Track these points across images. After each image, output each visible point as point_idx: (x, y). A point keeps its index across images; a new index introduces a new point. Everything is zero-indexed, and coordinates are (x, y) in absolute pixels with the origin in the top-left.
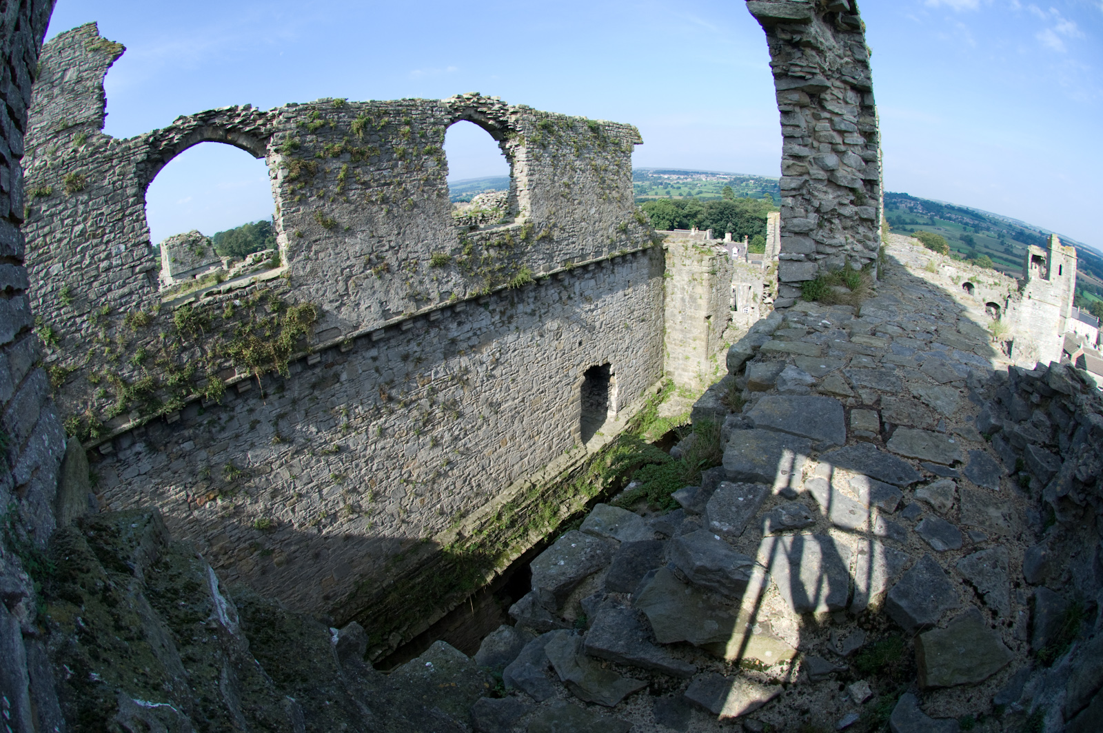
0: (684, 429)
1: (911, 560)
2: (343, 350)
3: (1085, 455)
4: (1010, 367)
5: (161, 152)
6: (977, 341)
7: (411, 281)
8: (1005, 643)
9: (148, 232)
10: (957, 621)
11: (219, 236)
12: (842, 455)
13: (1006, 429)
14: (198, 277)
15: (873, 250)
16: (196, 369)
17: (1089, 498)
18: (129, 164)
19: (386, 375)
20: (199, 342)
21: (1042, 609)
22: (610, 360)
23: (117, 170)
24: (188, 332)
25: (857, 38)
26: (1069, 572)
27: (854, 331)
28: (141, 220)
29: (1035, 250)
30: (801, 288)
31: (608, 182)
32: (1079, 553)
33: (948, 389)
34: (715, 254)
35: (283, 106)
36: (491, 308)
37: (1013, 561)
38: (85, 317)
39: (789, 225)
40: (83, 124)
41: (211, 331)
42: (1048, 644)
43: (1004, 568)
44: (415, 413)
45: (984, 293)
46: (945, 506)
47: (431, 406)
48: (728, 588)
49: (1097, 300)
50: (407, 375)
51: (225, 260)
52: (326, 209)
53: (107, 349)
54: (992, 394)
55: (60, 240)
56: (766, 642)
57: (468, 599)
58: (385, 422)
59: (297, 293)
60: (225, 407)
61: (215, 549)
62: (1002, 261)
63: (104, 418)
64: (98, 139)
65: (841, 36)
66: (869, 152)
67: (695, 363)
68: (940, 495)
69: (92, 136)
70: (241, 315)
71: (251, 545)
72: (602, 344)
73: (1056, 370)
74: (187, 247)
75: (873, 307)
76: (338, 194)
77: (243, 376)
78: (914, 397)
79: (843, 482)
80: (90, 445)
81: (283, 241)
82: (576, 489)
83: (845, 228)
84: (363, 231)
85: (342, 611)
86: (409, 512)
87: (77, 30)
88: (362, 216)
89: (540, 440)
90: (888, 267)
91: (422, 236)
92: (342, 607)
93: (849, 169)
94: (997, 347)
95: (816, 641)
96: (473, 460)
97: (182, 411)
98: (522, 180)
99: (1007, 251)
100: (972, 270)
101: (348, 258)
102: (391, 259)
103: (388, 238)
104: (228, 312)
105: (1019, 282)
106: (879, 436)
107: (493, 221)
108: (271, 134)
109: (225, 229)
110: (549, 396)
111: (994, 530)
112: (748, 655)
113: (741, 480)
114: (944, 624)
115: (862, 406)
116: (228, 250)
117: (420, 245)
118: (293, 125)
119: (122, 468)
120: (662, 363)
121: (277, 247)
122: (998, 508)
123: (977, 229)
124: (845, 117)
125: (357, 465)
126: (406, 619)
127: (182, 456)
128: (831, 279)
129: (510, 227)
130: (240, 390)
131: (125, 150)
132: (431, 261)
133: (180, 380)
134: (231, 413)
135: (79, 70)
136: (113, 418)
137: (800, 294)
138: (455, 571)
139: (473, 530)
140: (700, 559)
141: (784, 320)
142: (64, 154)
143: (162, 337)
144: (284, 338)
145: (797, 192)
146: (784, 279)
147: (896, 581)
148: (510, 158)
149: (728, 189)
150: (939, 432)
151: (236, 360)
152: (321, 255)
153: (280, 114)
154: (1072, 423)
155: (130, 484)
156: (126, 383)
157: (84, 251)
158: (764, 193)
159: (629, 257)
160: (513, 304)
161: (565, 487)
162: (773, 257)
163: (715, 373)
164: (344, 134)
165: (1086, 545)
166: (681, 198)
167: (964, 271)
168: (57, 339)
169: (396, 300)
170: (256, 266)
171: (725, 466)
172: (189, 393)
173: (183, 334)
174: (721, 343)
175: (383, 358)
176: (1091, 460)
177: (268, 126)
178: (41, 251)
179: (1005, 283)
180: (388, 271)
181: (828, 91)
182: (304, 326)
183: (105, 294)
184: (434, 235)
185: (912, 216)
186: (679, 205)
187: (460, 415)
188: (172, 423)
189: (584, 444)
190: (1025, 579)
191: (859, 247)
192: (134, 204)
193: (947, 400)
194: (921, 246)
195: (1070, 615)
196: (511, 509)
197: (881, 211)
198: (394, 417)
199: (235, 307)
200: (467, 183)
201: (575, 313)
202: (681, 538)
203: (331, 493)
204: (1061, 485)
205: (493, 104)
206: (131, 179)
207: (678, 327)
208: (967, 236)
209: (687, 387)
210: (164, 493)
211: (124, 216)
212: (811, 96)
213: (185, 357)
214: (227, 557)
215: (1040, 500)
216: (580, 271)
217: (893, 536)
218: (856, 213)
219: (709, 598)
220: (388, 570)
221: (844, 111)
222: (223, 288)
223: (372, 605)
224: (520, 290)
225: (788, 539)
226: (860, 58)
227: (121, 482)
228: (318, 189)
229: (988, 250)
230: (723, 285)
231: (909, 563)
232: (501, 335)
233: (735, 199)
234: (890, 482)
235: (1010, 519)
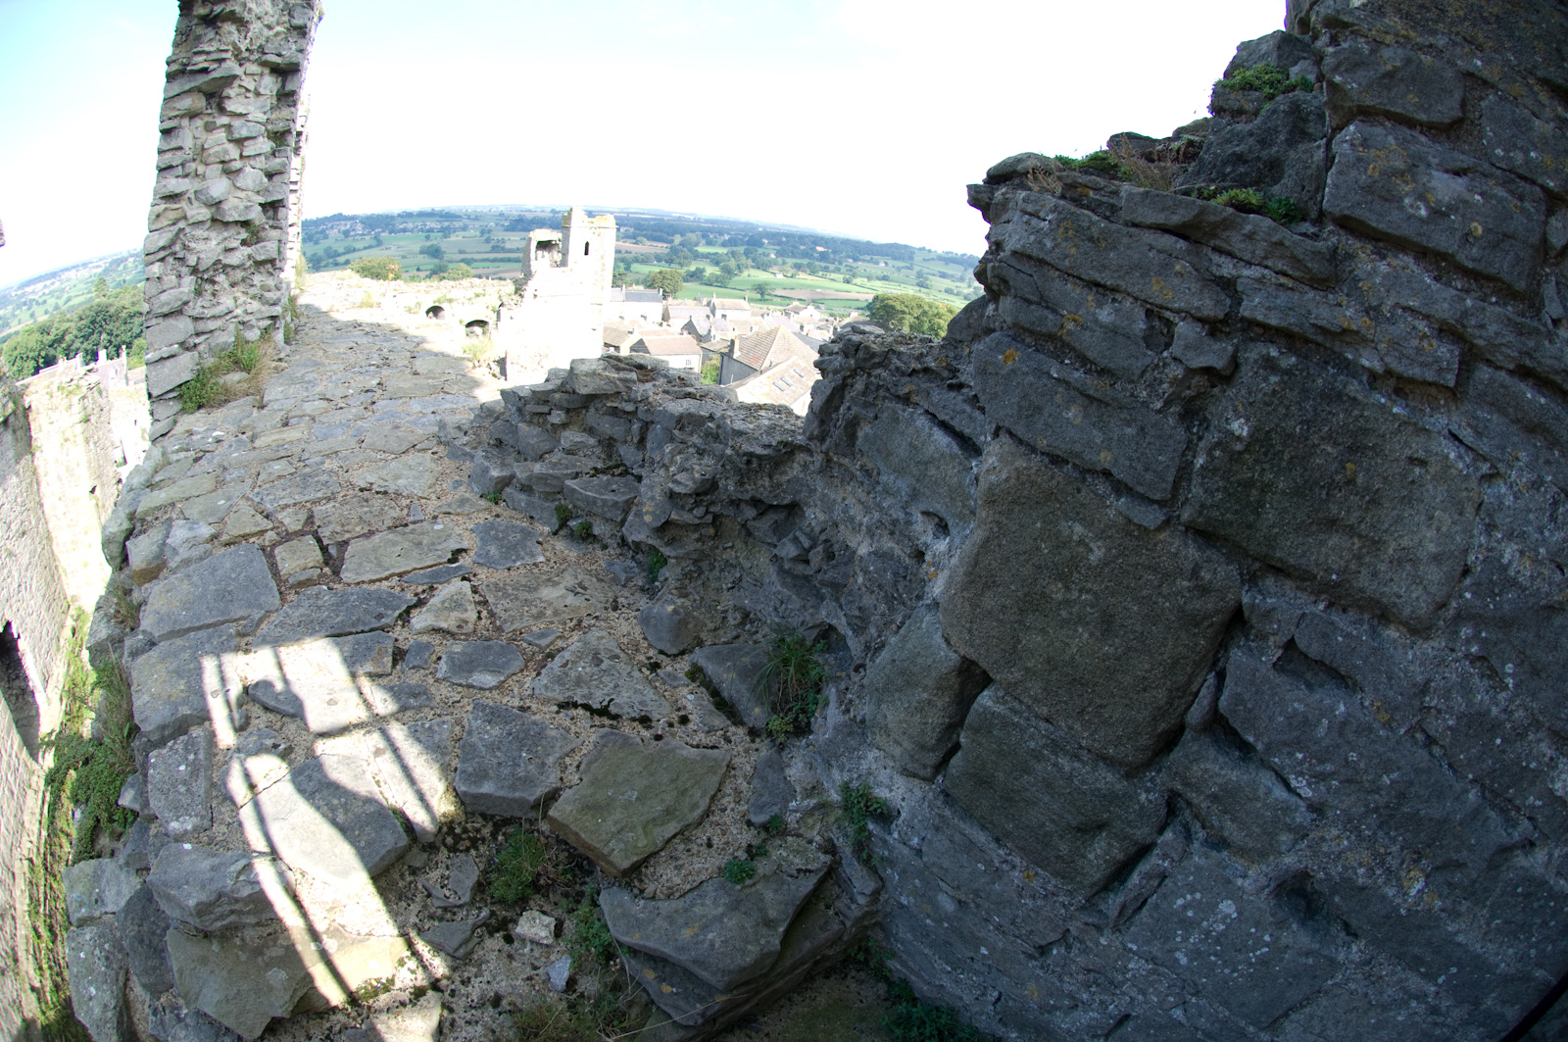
1: (458, 723)
3: (678, 458)
4: (504, 393)
6: (449, 376)
8: (697, 746)
10: (590, 763)
12: (282, 625)
13: (520, 475)
15: (276, 304)
17: (714, 508)
21: (727, 677)
22: (8, 616)
27: (258, 430)
30: (180, 397)
32: (740, 578)
33: (412, 458)
34: (85, 390)
37: (625, 640)
39: (155, 308)
42: (776, 707)
45: (459, 313)
54: (484, 437)
56: (358, 953)
62: (487, 265)
66: (278, 160)
68: (452, 609)
73: (584, 368)
75: (281, 385)
78: (362, 490)
79: (299, 663)
83: (233, 285)
90: (303, 320)
93: (244, 194)
94: (480, 373)
100: (438, 288)
105: (516, 282)
106: (326, 570)
111: (566, 616)
112: (354, 981)
115: (288, 537)
120: (63, 587)
122: (556, 584)
124: (251, 117)
128: (217, 368)
137: (180, 407)
141: (164, 454)
145: (167, 252)
146: (155, 393)
147: (455, 763)
149: (101, 282)
150: (415, 523)
154: (636, 427)
166: (46, 317)
167: (427, 293)
171: (142, 728)
176: (694, 460)
181: (236, 82)
185: (348, 242)
186: (44, 330)
190: (662, 652)
191: (255, 305)
194: (357, 279)
204: (650, 511)
208: (432, 247)
212: (209, 96)
215: (623, 544)
217: (410, 702)
218: (250, 257)
221: (252, 108)
229: (463, 257)
230: (101, 434)
231: (458, 729)
233: (109, 295)
234: (367, 628)
235: (585, 589)
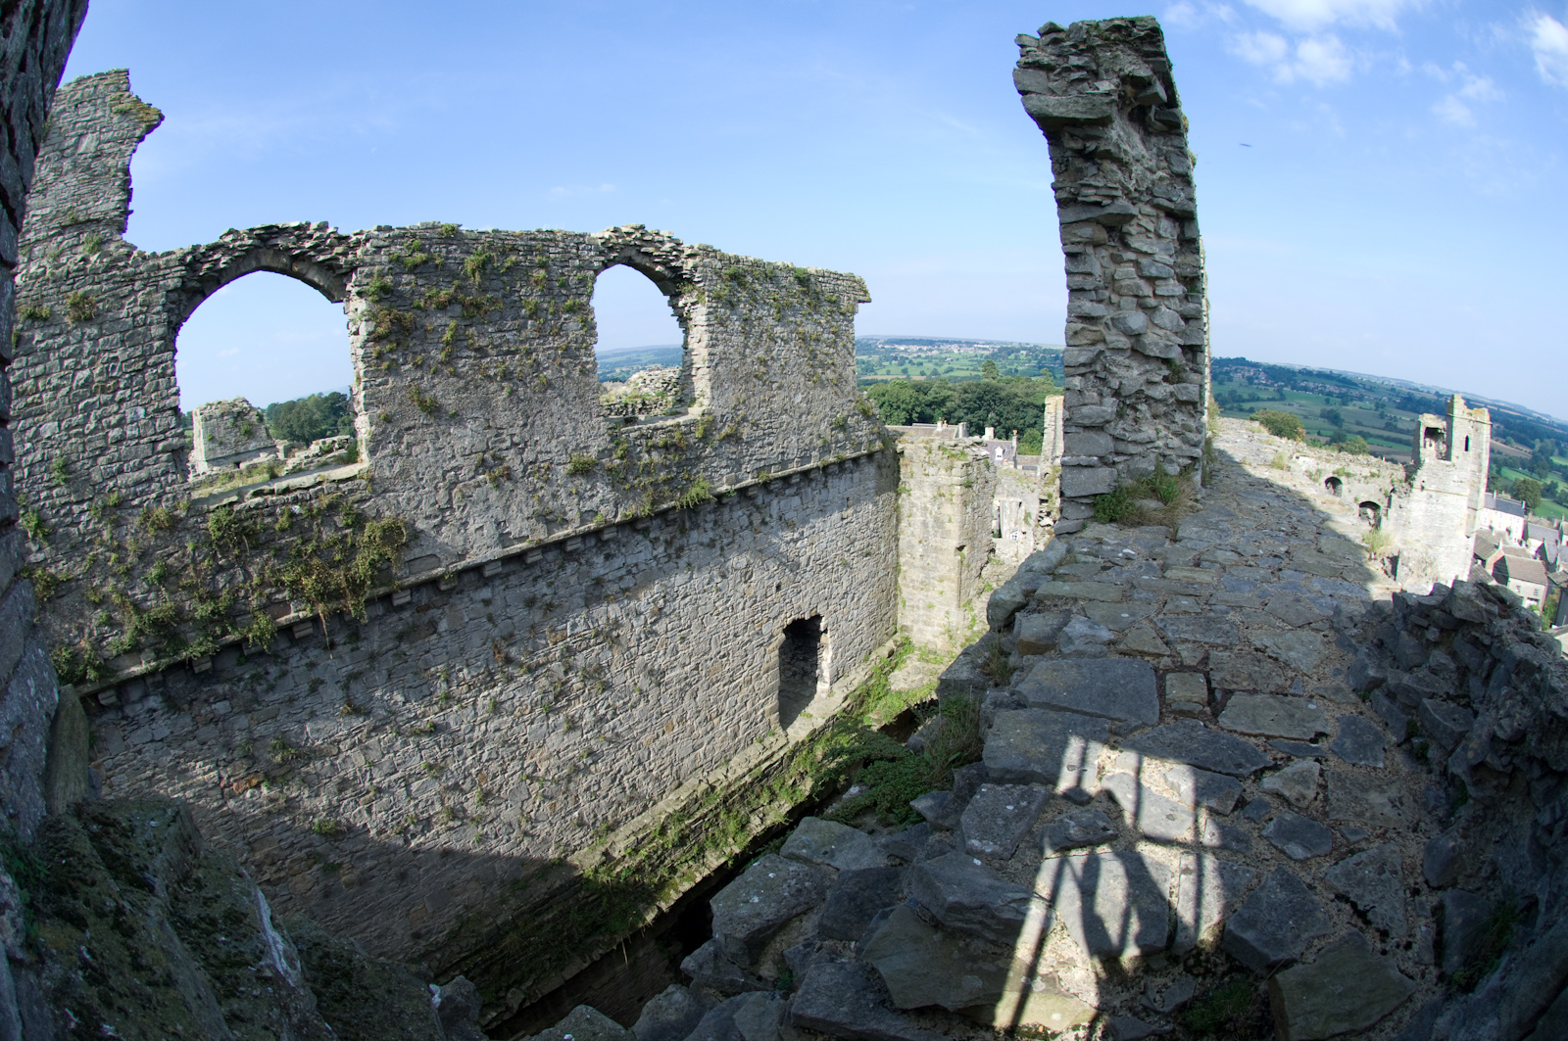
0: (928, 707)
1: (1258, 876)
2: (443, 587)
3: (1508, 702)
4: (1394, 595)
5: (201, 279)
6: (1348, 562)
7: (540, 494)
8: (1402, 972)
9: (177, 393)
10: (1329, 951)
11: (275, 408)
12: (1154, 739)
13: (1391, 681)
14: (243, 466)
15: (1195, 445)
16: (236, 600)
17: (1516, 761)
18: (157, 291)
19: (503, 626)
20: (242, 562)
21: (1455, 920)
22: (821, 610)
23: (140, 297)
24: (226, 544)
25: (1176, 142)
26: (1493, 863)
27: (1170, 562)
28: (168, 374)
29: (1429, 420)
30: (1094, 505)
31: (821, 357)
32: (1506, 835)
33: (1306, 634)
34: (970, 459)
35: (372, 229)
36: (652, 536)
37: (1408, 861)
38: (85, 506)
39: (1076, 416)
40: (98, 221)
41: (258, 547)
42: (1467, 963)
43: (1396, 873)
44: (543, 682)
45: (1355, 490)
46: (1304, 798)
47: (566, 673)
48: (994, 930)
49: (1522, 478)
50: (533, 627)
51: (281, 444)
52: (425, 384)
53: (114, 556)
54: (1370, 635)
55: (57, 388)
56: (1053, 1001)
57: (619, 945)
58: (501, 693)
59: (381, 502)
60: (276, 656)
61: (258, 856)
62: (1381, 442)
63: (107, 654)
64: (118, 248)
65: (1154, 140)
66: (1191, 305)
67: (943, 614)
68: (1298, 783)
69: (110, 241)
70: (302, 527)
71: (309, 856)
72: (809, 589)
73: (1462, 591)
74: (229, 421)
75: (1196, 525)
76: (442, 363)
77: (301, 614)
78: (1257, 650)
79: (1156, 776)
80: (86, 690)
81: (363, 425)
82: (773, 793)
83: (1155, 417)
84: (475, 419)
85: (438, 956)
86: (535, 821)
87: (101, 76)
88: (476, 397)
89: (721, 723)
90: (1218, 466)
91: (558, 429)
92: (438, 949)
93: (1161, 332)
94: (1375, 567)
95: (1125, 996)
96: (626, 750)
97: (215, 657)
98: (700, 352)
99: (1389, 427)
100: (1338, 459)
101: (454, 457)
102: (512, 460)
103: (511, 431)
104: (283, 521)
105: (1407, 468)
106: (1207, 709)
107: (657, 411)
108: (353, 269)
109: (282, 400)
110: (734, 661)
111: (1378, 823)
112: (1027, 1020)
113: (1009, 781)
114: (1311, 958)
115: (1181, 668)
116: (285, 431)
117: (554, 442)
118: (385, 259)
119: (129, 729)
120: (895, 615)
121: (354, 433)
122: (1383, 792)
123: (1345, 399)
124: (1157, 257)
125: (460, 752)
126: (531, 971)
127: (214, 720)
128: (1135, 490)
129: (681, 420)
130: (297, 635)
131: (152, 268)
132: (569, 467)
133: (213, 612)
134: (284, 667)
135: (98, 139)
136: (118, 656)
137: (1091, 514)
138: (600, 905)
139: (626, 848)
140: (954, 893)
141: (1069, 551)
142: (70, 262)
143: (190, 549)
144: (361, 565)
145: (1087, 369)
146: (1068, 493)
147: (1238, 906)
148: (684, 320)
149: (989, 365)
150: (1293, 695)
151: (293, 591)
152: (416, 450)
153: (367, 240)
154: (1487, 661)
155: (140, 752)
156: (138, 608)
157: (88, 408)
158: (1040, 368)
159: (849, 465)
160: (683, 531)
161: (757, 789)
162: (1053, 459)
163: (970, 627)
164: (454, 276)
165: (1516, 823)
166: (923, 378)
167: (1328, 461)
168: (47, 532)
169: (519, 520)
170: (323, 459)
171: (987, 762)
172: (225, 633)
173: (219, 547)
174: (979, 584)
175: (498, 601)
176: (1518, 709)
177: (350, 257)
178: (30, 399)
179: (1386, 473)
180: (509, 477)
181: (1134, 222)
182: (388, 550)
183: (113, 476)
184: (575, 429)
185: (1252, 389)
186: (920, 389)
187: (607, 687)
188: (200, 673)
189: (784, 729)
190: (1427, 882)
191: (1176, 442)
192: (160, 351)
193: (1304, 649)
194: (1265, 433)
195: (1496, 920)
196: (681, 820)
197: (1207, 387)
198: (513, 686)
199: (292, 515)
200: (622, 354)
201: (771, 544)
202: (927, 865)
203: (423, 789)
204: (1474, 748)
205: (662, 243)
206: (158, 313)
207: (918, 562)
208: (1331, 411)
209: (931, 647)
210: (187, 770)
211: (145, 366)
212: (1110, 229)
213: (221, 580)
214: (274, 868)
215: (1444, 773)
216: (779, 485)
217: (1231, 844)
218: (1172, 394)
219: (967, 945)
220: (504, 901)
221: (1156, 249)
222: (277, 486)
223: (481, 949)
224: (693, 510)
225: (1078, 857)
226: (1180, 170)
227: (127, 748)
228: (415, 353)
229: (1360, 428)
230: (982, 502)
231: (1256, 880)
232: (666, 574)
233: (999, 379)
234: (1224, 771)
235: (1402, 804)
